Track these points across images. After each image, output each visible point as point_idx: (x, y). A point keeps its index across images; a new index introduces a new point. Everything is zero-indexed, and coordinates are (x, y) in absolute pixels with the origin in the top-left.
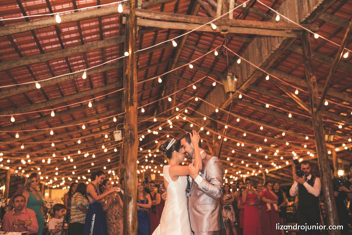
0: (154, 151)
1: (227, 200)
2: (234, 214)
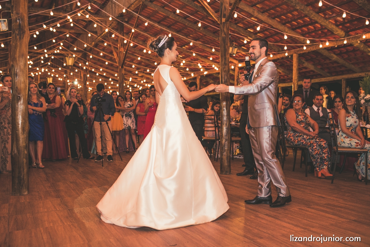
0: (51, 51)
1: (129, 107)
2: (135, 122)
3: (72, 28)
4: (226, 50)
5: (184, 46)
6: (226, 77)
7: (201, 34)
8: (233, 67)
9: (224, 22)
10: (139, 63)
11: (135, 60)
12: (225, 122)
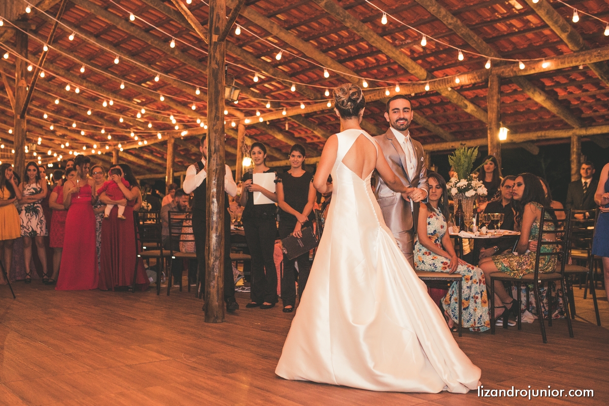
1: (32, 194)
2: (44, 222)
4: (218, 93)
5: (145, 82)
6: (218, 143)
7: (177, 62)
8: (233, 125)
9: (215, 42)
10: (58, 110)
11: (50, 105)
12: (215, 225)
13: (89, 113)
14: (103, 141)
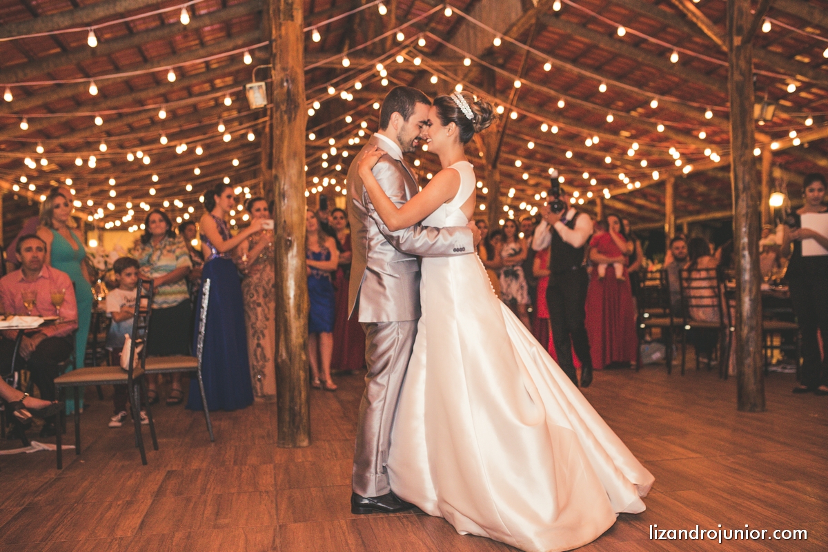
0: (343, 142)
1: (511, 255)
2: (526, 287)
3: (385, 89)
4: (745, 113)
5: (634, 109)
6: (747, 178)
7: (676, 79)
8: (757, 152)
9: (737, 47)
10: (530, 155)
11: (522, 150)
12: (748, 286)
13: (569, 155)
14: (585, 187)
